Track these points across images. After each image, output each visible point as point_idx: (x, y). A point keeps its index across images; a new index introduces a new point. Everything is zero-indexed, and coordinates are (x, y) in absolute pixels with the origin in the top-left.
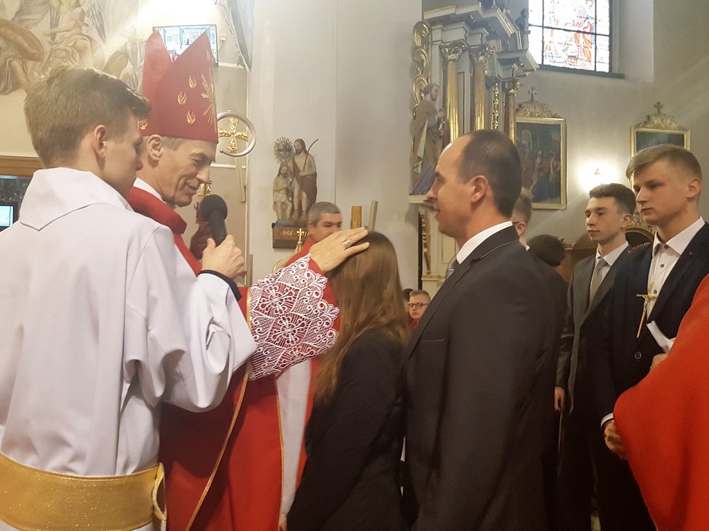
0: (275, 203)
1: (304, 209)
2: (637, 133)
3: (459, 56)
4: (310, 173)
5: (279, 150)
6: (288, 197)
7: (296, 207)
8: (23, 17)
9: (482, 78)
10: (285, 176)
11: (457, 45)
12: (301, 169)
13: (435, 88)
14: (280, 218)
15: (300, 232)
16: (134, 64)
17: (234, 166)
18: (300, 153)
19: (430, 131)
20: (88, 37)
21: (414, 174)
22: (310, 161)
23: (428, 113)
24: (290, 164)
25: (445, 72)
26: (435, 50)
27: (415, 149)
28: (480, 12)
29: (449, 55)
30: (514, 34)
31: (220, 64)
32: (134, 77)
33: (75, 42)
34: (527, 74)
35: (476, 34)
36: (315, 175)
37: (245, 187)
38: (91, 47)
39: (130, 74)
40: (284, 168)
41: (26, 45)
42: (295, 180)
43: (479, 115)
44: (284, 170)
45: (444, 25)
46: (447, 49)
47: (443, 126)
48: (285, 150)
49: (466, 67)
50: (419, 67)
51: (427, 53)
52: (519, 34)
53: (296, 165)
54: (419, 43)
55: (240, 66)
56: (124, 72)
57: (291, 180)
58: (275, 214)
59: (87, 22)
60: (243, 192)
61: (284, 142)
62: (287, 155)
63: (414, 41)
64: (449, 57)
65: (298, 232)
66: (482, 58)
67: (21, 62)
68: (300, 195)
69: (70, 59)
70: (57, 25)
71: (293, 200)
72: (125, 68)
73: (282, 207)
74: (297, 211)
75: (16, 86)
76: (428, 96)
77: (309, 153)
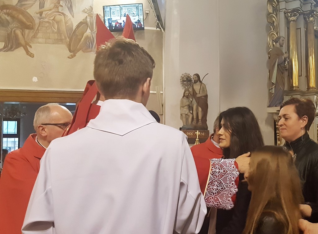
0: (181, 115)
1: (200, 118)
3: (297, 18)
4: (204, 95)
5: (183, 81)
6: (190, 110)
7: (195, 117)
8: (23, 3)
9: (313, 32)
10: (187, 97)
11: (295, 11)
12: (198, 92)
13: (282, 39)
14: (185, 124)
15: (197, 133)
16: (92, 30)
17: (155, 92)
18: (197, 82)
19: (279, 66)
20: (62, 13)
21: (270, 94)
22: (203, 88)
23: (278, 55)
24: (191, 90)
25: (288, 28)
26: (282, 15)
27: (270, 78)
29: (291, 17)
31: (145, 28)
32: (92, 38)
33: (54, 17)
35: (307, 3)
36: (207, 96)
37: (163, 105)
38: (65, 20)
39: (89, 36)
40: (187, 92)
41: (24, 20)
42: (194, 99)
43: (311, 55)
44: (187, 94)
46: (289, 14)
47: (288, 62)
48: (187, 81)
49: (302, 24)
50: (271, 25)
51: (276, 15)
53: (194, 90)
54: (271, 11)
55: (158, 29)
56: (85, 35)
57: (191, 100)
58: (182, 122)
59: (62, 5)
60: (161, 108)
61: (187, 76)
62: (189, 84)
63: (268, 9)
64: (291, 19)
65: (196, 133)
66: (311, 19)
67: (21, 31)
68: (197, 109)
69: (52, 27)
70: (43, 8)
71: (192, 112)
72: (86, 32)
73: (186, 118)
74: (196, 120)
75: (18, 45)
76: (278, 44)
77: (203, 82)
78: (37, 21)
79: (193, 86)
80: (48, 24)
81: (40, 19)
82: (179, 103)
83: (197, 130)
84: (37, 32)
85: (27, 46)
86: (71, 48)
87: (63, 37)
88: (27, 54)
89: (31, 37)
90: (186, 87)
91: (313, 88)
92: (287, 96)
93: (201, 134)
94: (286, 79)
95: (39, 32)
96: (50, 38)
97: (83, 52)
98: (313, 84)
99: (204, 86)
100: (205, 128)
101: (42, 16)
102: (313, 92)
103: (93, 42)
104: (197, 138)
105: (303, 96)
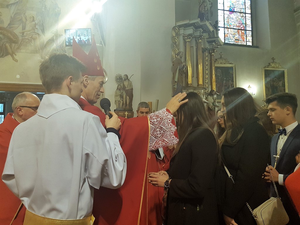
0: (115, 101)
1: (128, 103)
2: (265, 70)
3: (191, 40)
4: (130, 88)
5: (117, 79)
6: (121, 98)
7: (124, 103)
8: (11, 26)
9: (201, 49)
10: (120, 90)
11: (190, 36)
12: (126, 87)
13: (181, 53)
14: (118, 107)
16: (57, 45)
18: (126, 80)
19: (180, 70)
20: (37, 33)
21: (174, 88)
22: (130, 83)
23: (179, 63)
24: (122, 85)
25: (185, 46)
26: (181, 38)
27: (174, 78)
28: (199, 22)
29: (187, 39)
30: (213, 31)
32: (57, 50)
33: (32, 36)
34: (219, 46)
35: (197, 31)
36: (132, 89)
38: (39, 37)
39: (55, 49)
41: (12, 37)
43: (200, 64)
45: (184, 28)
46: (186, 37)
47: (185, 68)
48: (120, 79)
49: (194, 44)
50: (175, 44)
51: (178, 38)
52: (215, 31)
53: (124, 85)
54: (174, 35)
55: (101, 45)
56: (52, 48)
57: (122, 91)
59: (37, 28)
61: (119, 76)
62: (121, 81)
63: (172, 34)
64: (187, 40)
65: (125, 113)
66: (200, 41)
67: (10, 44)
68: (126, 98)
69: (30, 42)
70: (25, 29)
71: (123, 99)
73: (118, 103)
75: (7, 54)
76: (179, 57)
77: (130, 80)
78: (20, 38)
79: (123, 82)
80: (27, 40)
81: (22, 37)
83: (126, 111)
84: (20, 45)
85: (14, 55)
88: (13, 60)
89: (16, 48)
91: (201, 85)
92: (184, 90)
93: (128, 114)
94: (184, 79)
95: (22, 45)
96: (29, 49)
98: (201, 82)
100: (131, 110)
101: (24, 35)
102: (202, 88)
104: (126, 116)
105: (195, 90)
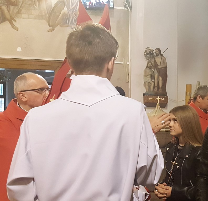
0: (145, 83)
1: (160, 85)
4: (164, 66)
5: (147, 54)
6: (152, 79)
7: (156, 85)
10: (150, 68)
12: (159, 64)
14: (148, 91)
16: (68, 8)
17: (123, 63)
18: (158, 55)
22: (163, 60)
24: (153, 62)
31: (115, 7)
36: (167, 67)
37: (129, 74)
39: (66, 13)
40: (150, 64)
42: (155, 69)
44: (149, 65)
48: (150, 54)
53: (156, 62)
56: (62, 12)
57: (153, 70)
58: (145, 88)
60: (127, 77)
61: (150, 50)
62: (151, 57)
65: (157, 98)
67: (7, 7)
68: (158, 78)
69: (34, 5)
71: (154, 81)
72: (63, 10)
73: (149, 85)
74: (157, 87)
75: (4, 20)
77: (163, 55)
79: (155, 58)
82: (143, 73)
83: (158, 96)
84: (20, 8)
86: (50, 24)
87: (44, 14)
88: (12, 27)
89: (15, 13)
90: (149, 60)
93: (161, 99)
95: (23, 8)
96: (32, 14)
97: (61, 27)
99: (164, 59)
103: (69, 19)
104: (158, 103)
